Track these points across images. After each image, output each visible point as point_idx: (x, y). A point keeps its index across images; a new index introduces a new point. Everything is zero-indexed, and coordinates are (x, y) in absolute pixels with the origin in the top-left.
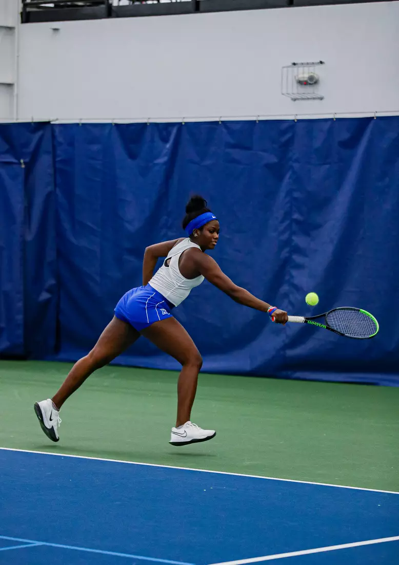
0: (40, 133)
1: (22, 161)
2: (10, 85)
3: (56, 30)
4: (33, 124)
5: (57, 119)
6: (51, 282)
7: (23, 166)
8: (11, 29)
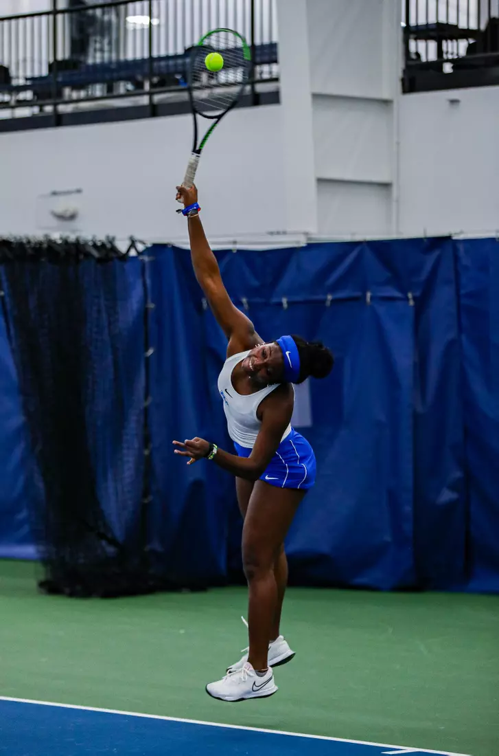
0: (436, 253)
1: (410, 295)
2: (386, 186)
3: (454, 102)
4: (425, 240)
5: (461, 232)
6: (457, 474)
7: (411, 303)
8: (386, 102)
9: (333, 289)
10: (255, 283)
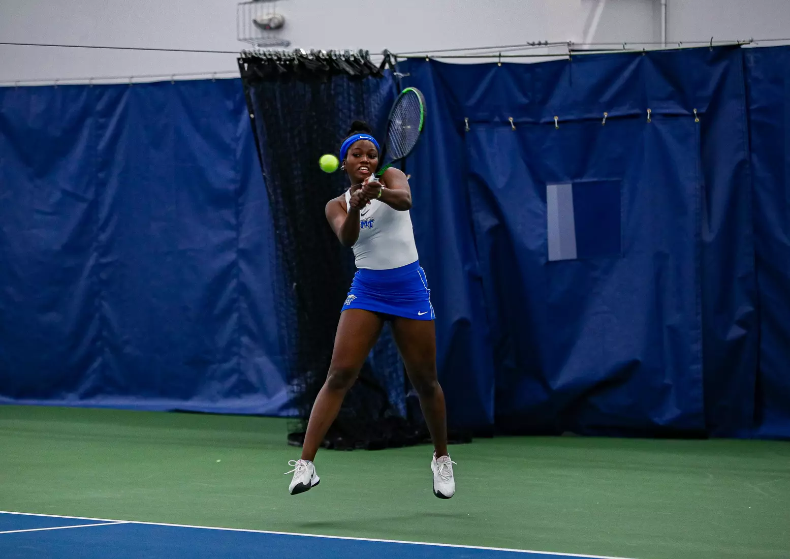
0: (723, 64)
1: (695, 111)
4: (711, 50)
5: (752, 41)
6: (748, 308)
7: (697, 119)
9: (609, 106)
10: (524, 100)
